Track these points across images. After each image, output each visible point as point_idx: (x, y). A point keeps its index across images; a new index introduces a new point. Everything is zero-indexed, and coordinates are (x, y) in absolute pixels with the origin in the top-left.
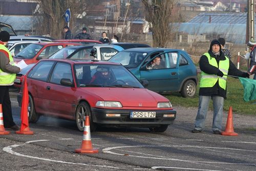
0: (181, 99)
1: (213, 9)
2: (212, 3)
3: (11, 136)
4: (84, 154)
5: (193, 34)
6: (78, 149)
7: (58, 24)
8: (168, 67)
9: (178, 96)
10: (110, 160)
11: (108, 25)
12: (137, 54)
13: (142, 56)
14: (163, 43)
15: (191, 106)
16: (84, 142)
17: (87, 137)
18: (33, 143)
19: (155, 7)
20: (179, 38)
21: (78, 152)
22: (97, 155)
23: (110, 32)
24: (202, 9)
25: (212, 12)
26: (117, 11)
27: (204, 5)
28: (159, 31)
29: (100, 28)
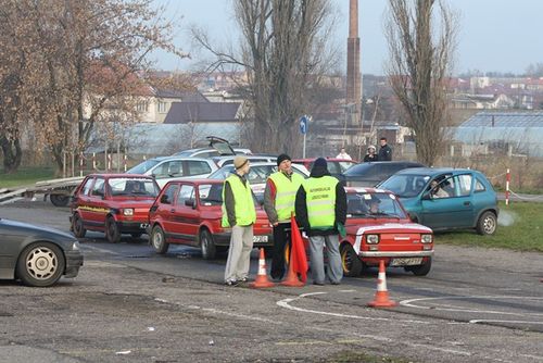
0: (477, 238)
1: (495, 104)
2: (492, 96)
3: (277, 288)
4: (380, 308)
5: (469, 144)
6: (372, 303)
7: (278, 134)
8: (459, 194)
9: (473, 233)
10: (415, 315)
11: (348, 133)
12: (416, 178)
13: (423, 181)
14: (432, 159)
15: (493, 246)
16: (378, 293)
17: (382, 287)
18: (310, 297)
19: (419, 107)
20: (449, 150)
21: (371, 306)
22: (395, 309)
23: (349, 143)
24: (479, 105)
25: (493, 110)
26: (356, 112)
27: (481, 100)
28: (425, 141)
29: (335, 137)
